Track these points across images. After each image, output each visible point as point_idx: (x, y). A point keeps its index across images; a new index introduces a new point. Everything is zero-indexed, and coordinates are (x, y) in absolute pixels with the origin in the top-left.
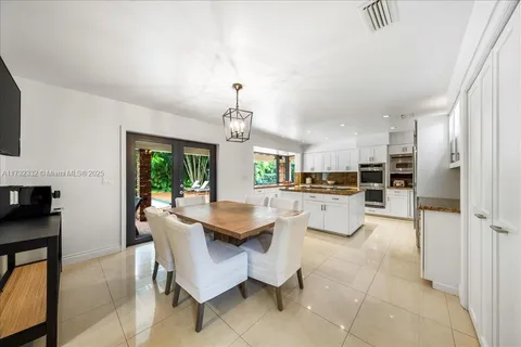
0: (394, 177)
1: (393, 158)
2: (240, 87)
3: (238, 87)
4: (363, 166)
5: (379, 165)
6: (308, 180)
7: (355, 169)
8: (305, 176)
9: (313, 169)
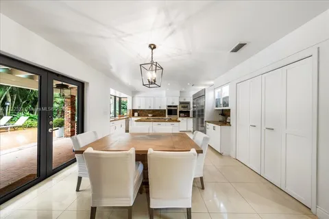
0: (180, 112)
1: (181, 103)
2: (155, 47)
3: (153, 47)
4: (169, 106)
5: (176, 106)
6: (136, 114)
7: (165, 108)
8: (134, 111)
9: (139, 107)
